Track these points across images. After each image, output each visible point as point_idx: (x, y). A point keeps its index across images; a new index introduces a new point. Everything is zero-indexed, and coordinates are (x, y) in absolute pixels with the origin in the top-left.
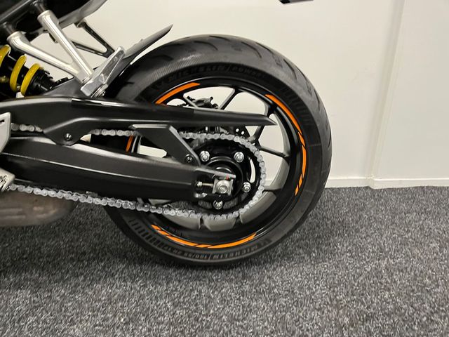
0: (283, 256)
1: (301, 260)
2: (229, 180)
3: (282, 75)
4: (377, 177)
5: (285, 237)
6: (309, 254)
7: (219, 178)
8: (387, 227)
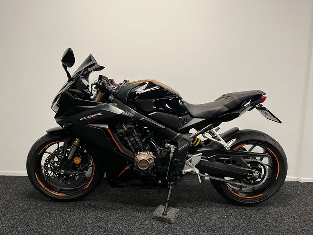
0: (270, 204)
1: (277, 206)
2: (257, 173)
3: (271, 142)
4: (302, 177)
5: (273, 195)
6: (280, 204)
7: (255, 173)
8: (308, 197)
